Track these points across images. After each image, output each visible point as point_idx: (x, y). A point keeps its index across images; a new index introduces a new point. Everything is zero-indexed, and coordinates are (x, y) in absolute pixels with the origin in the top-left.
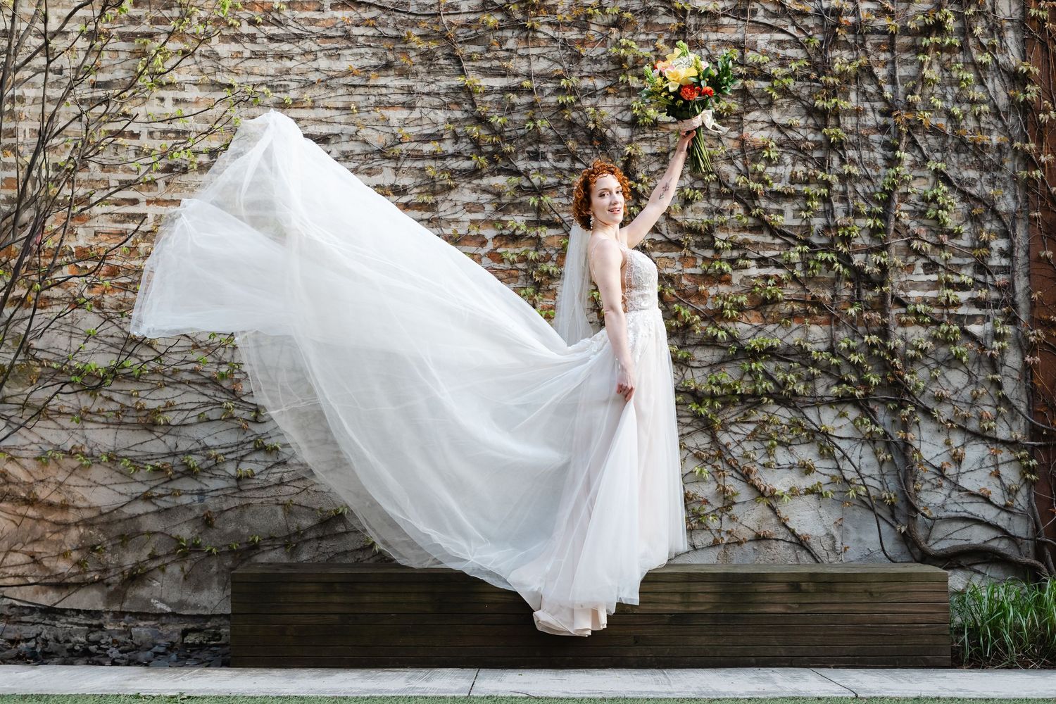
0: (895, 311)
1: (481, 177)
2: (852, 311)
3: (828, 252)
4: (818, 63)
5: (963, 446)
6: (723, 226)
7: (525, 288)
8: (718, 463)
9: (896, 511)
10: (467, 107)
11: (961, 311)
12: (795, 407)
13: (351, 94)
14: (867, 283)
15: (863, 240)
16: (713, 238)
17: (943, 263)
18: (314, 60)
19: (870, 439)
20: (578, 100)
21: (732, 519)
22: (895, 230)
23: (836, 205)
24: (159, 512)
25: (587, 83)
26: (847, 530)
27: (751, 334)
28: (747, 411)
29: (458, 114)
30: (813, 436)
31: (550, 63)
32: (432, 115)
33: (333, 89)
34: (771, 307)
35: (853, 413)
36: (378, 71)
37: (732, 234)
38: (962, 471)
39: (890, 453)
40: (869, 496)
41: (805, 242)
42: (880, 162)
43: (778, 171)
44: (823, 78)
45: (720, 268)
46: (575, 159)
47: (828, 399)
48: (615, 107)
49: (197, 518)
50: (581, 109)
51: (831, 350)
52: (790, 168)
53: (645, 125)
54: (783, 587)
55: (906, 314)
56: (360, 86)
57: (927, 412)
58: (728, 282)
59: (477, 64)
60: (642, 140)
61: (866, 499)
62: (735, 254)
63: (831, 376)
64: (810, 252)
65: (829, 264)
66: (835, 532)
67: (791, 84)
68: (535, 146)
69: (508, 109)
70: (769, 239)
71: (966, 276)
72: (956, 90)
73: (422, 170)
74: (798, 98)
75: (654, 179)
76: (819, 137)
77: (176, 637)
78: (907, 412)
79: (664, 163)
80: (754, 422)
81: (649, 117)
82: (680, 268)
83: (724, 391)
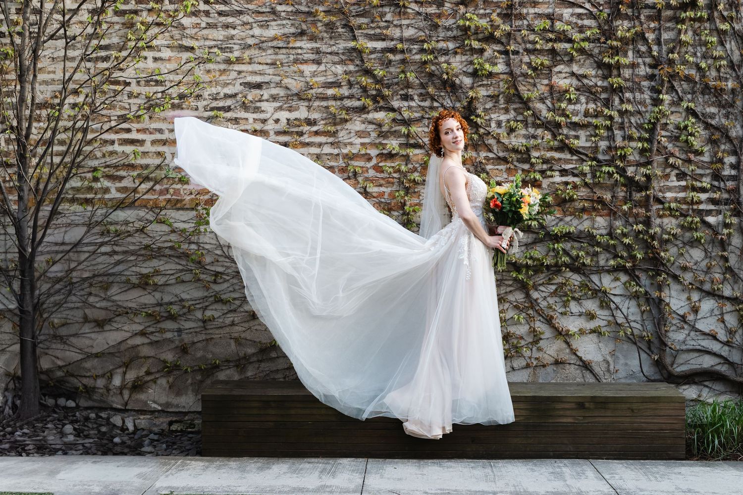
0: (655, 207)
1: (368, 113)
2: (625, 208)
3: (610, 166)
4: (606, 30)
5: (700, 300)
6: (537, 147)
7: (398, 191)
8: (531, 312)
9: (651, 344)
10: (358, 63)
11: (701, 207)
12: (584, 274)
13: (276, 54)
14: (636, 187)
15: (634, 157)
16: (529, 155)
17: (690, 173)
18: (251, 29)
19: (636, 296)
20: (436, 58)
21: (540, 349)
22: (657, 150)
23: (616, 132)
24: (151, 344)
25: (442, 45)
26: (618, 357)
27: (554, 223)
28: (551, 276)
29: (351, 68)
30: (596, 294)
31: (416, 31)
32: (333, 69)
33: (264, 50)
34: (569, 204)
35: (624, 278)
36: (296, 37)
37: (543, 153)
38: (698, 318)
39: (649, 306)
40: (632, 334)
41: (594, 159)
42: (648, 101)
43: (576, 108)
44: (609, 42)
45: (534, 177)
46: (433, 99)
47: (607, 268)
48: (462, 62)
49: (177, 347)
50: (438, 64)
51: (610, 234)
52: (584, 106)
53: (483, 75)
54: (573, 406)
55: (663, 209)
56: (283, 48)
57: (675, 278)
58: (540, 186)
59: (365, 32)
60: (480, 86)
61: (631, 337)
62: (545, 167)
63: (609, 252)
64: (597, 166)
65: (610, 175)
66: (609, 358)
67: (586, 45)
68: (406, 91)
69: (387, 64)
70: (568, 156)
71: (706, 182)
72: (704, 49)
73: (327, 107)
74: (591, 56)
75: (489, 114)
76: (605, 84)
77: (165, 426)
78: (662, 278)
79: (496, 102)
80: (555, 284)
81: (485, 70)
82: (506, 177)
83: (535, 263)
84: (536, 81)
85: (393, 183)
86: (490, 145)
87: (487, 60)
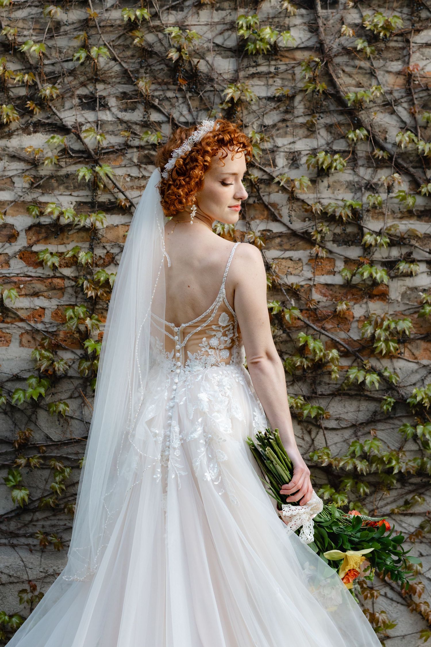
1: (10, 135)
6: (377, 210)
7: (73, 306)
16: (361, 228)
20: (155, 16)
27: (416, 378)
28: (409, 497)
37: (390, 222)
45: (371, 276)
46: (149, 106)
48: (211, 25)
50: (159, 29)
53: (258, 52)
58: (383, 296)
60: (252, 76)
62: (395, 253)
68: (91, 88)
69: (50, 31)
75: (272, 137)
79: (286, 112)
80: (419, 514)
81: (262, 40)
82: (310, 275)
83: (374, 468)
84: (376, 64)
85: (62, 290)
86: (274, 205)
87: (269, 21)
